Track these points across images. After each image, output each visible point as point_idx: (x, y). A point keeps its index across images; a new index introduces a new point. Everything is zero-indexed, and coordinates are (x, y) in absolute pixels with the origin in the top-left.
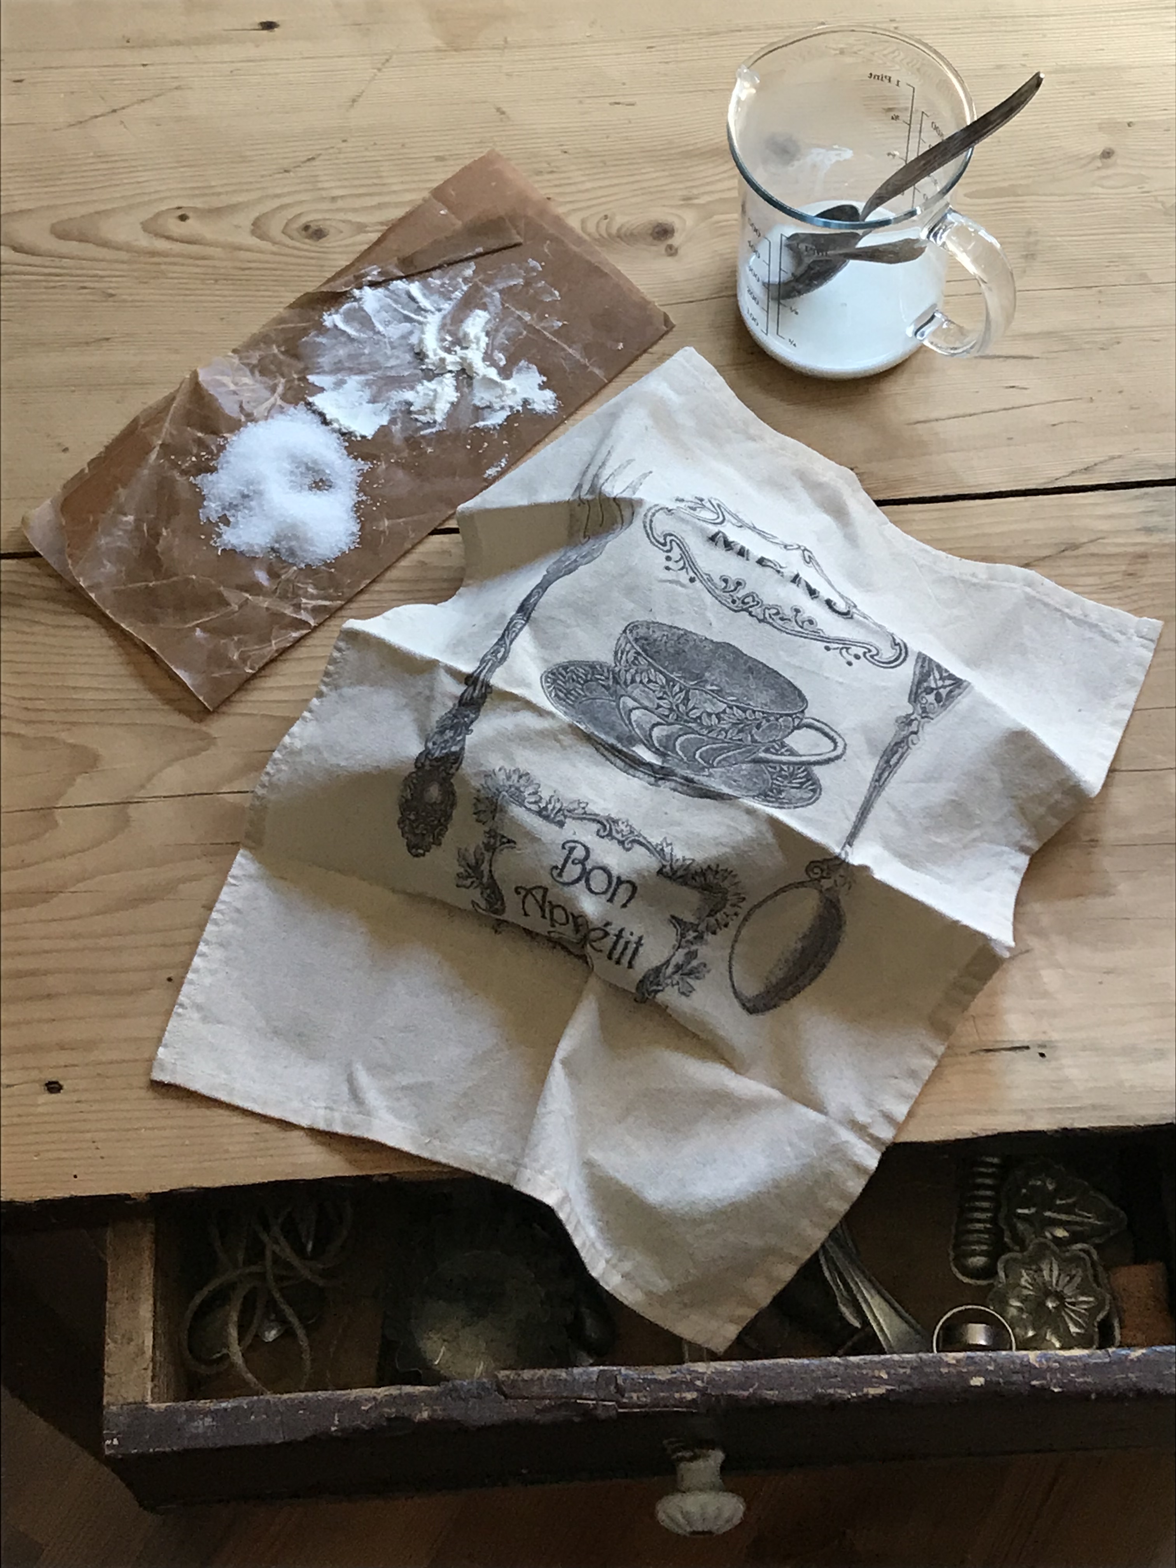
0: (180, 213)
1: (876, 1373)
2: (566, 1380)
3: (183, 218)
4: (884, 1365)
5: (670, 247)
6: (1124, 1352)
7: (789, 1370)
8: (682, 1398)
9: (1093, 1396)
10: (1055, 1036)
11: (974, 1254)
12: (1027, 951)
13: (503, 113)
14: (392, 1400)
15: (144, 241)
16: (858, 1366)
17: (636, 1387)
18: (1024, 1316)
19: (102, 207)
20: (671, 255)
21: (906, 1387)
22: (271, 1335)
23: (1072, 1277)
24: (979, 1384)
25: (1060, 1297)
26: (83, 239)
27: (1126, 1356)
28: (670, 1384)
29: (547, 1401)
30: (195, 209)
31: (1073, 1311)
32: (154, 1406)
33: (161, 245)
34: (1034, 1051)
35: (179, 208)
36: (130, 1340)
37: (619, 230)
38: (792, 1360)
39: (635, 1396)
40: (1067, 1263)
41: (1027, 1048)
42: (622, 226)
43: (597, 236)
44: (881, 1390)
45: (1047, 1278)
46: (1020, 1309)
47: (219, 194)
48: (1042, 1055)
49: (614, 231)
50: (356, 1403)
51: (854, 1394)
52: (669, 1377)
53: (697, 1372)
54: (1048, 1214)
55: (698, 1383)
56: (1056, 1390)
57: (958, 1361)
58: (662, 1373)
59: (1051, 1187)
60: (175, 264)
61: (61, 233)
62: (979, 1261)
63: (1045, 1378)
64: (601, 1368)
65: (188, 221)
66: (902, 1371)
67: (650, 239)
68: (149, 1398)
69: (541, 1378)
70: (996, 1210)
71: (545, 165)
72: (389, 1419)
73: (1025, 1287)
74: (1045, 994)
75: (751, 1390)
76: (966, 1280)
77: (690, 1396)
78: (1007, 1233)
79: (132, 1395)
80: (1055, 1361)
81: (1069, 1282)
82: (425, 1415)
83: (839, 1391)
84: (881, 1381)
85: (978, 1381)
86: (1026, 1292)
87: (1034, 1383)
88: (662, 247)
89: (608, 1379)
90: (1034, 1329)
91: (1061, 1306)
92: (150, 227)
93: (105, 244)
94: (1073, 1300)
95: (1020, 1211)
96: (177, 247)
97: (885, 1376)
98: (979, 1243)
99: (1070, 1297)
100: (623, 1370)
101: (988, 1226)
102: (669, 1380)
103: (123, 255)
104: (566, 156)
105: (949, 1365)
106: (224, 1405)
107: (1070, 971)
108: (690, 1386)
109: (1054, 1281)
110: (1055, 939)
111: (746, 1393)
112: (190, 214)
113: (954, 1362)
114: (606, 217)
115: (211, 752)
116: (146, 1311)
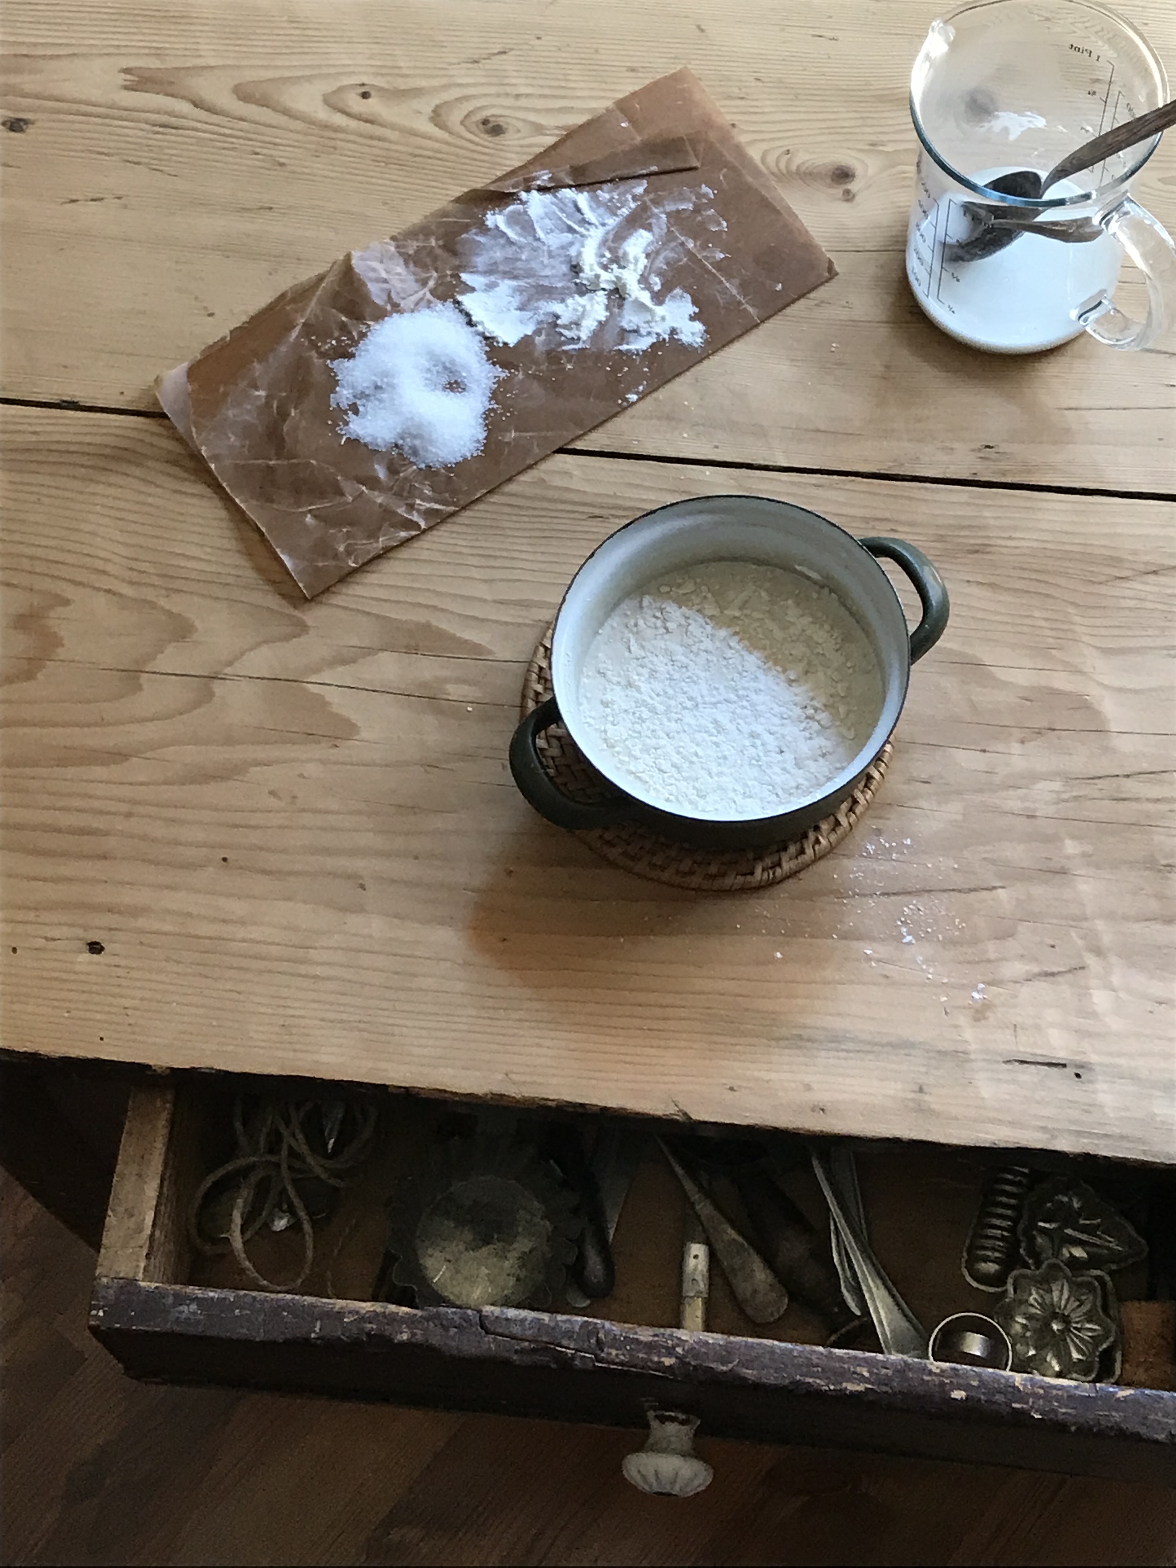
0: (363, 89)
1: (858, 1369)
2: (548, 1325)
3: (365, 95)
4: (867, 1362)
5: (847, 192)
6: (1111, 1389)
7: (772, 1351)
8: (660, 1362)
9: (1073, 1429)
10: (1094, 1058)
11: (986, 1259)
12: (1082, 968)
13: (702, 31)
14: (374, 1317)
15: (323, 114)
16: (841, 1359)
17: (615, 1342)
18: (1028, 1334)
19: (288, 74)
20: (847, 200)
21: (884, 1389)
22: (281, 1224)
23: (1082, 1304)
24: (959, 1397)
25: (1066, 1320)
26: (264, 102)
27: (1114, 1393)
28: (650, 1347)
29: (527, 1344)
30: (380, 90)
31: (1077, 1336)
32: (142, 1284)
33: (339, 120)
34: (1070, 1071)
35: (363, 85)
36: (132, 1216)
37: (798, 167)
38: (776, 1343)
39: (614, 1352)
40: (1077, 1288)
41: (1064, 1066)
42: (803, 163)
43: (775, 170)
44: (861, 1388)
45: (1055, 1299)
46: (1024, 1326)
47: (406, 76)
48: (1078, 1075)
49: (794, 168)
50: (340, 1314)
51: (832, 1387)
52: (651, 1339)
53: (679, 1339)
54: (1069, 1231)
55: (679, 1350)
56: (1036, 1416)
57: (942, 1371)
58: (645, 1334)
59: (1076, 1205)
60: (349, 141)
61: (243, 94)
62: (991, 1267)
63: (1027, 1403)
64: (586, 1319)
65: (370, 100)
66: (884, 1371)
67: (829, 181)
68: (140, 1276)
69: (523, 1321)
70: (1015, 1221)
71: (736, 90)
72: (368, 1334)
73: (1032, 1306)
74: (1093, 1015)
75: (730, 1366)
76: (975, 1284)
77: (668, 1361)
78: (1023, 1245)
79: (124, 1270)
80: (1042, 1387)
81: (1079, 1306)
82: (405, 1337)
83: (818, 1381)
84: (863, 1379)
85: (959, 1394)
86: (1033, 1311)
87: (1014, 1405)
88: (839, 191)
89: (590, 1331)
90: (1036, 1348)
91: (1067, 1330)
92: (332, 102)
93: (286, 112)
94: (1079, 1326)
95: (1041, 1224)
96: (353, 124)
97: (866, 1374)
98: (993, 1249)
99: (1077, 1323)
100: (607, 1324)
101: (1005, 1234)
102: (651, 1342)
103: (299, 125)
104: (759, 84)
105: (930, 1373)
106: (211, 1294)
107: (1122, 994)
108: (670, 1352)
109: (1063, 1303)
110: (1113, 959)
111: (724, 1368)
112: (373, 93)
113: (938, 1371)
114: (788, 152)
115: (302, 639)
116: (151, 1190)
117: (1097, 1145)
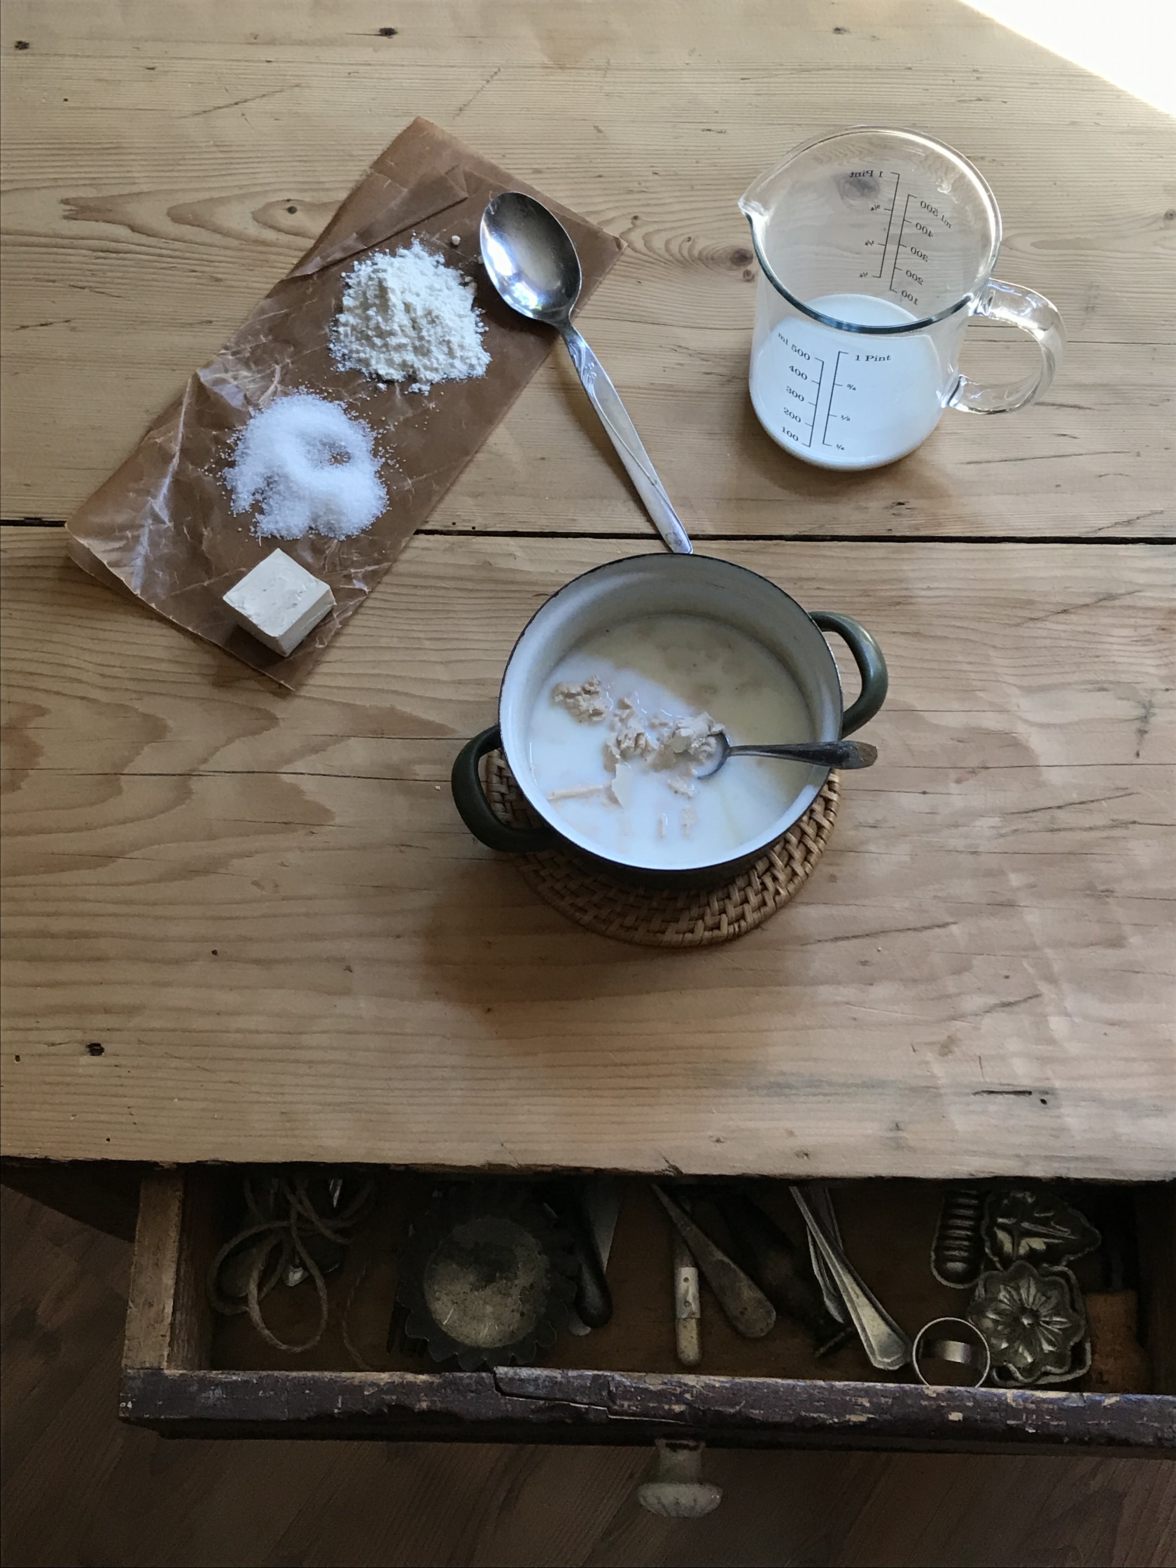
0: (289, 205)
1: (860, 1400)
2: (561, 1383)
3: (291, 210)
4: (867, 1392)
5: (747, 273)
6: (1098, 1398)
7: (775, 1390)
8: (670, 1409)
9: (1066, 1439)
10: (1057, 1084)
11: (954, 1259)
12: (1037, 996)
13: (600, 131)
14: (392, 1387)
15: (253, 230)
16: (843, 1392)
17: (627, 1393)
18: (1000, 1328)
19: (216, 195)
20: (748, 281)
21: (887, 1417)
22: (296, 1276)
23: (1049, 1298)
24: (957, 1419)
25: (1035, 1315)
26: (197, 223)
27: (1100, 1402)
28: (661, 1396)
29: (542, 1402)
30: (303, 203)
31: (1047, 1329)
32: (167, 1372)
33: (270, 235)
34: (1035, 1098)
35: (288, 200)
36: (151, 1305)
37: (700, 253)
38: (779, 1380)
39: (626, 1404)
41: (1030, 1093)
42: (704, 249)
43: (678, 256)
44: (863, 1418)
45: (1024, 1296)
46: (995, 1321)
47: (328, 190)
48: (1043, 1101)
49: (696, 253)
50: (361, 1387)
51: (836, 1420)
52: (661, 1387)
53: (686, 1385)
54: (1026, 1225)
55: (688, 1396)
56: (1030, 1431)
57: (938, 1394)
58: (653, 1382)
59: (1030, 1199)
60: (279, 254)
61: (176, 216)
62: (958, 1266)
63: (1021, 1419)
64: (596, 1372)
65: (296, 214)
66: (883, 1400)
67: (729, 264)
68: (165, 1364)
69: (536, 1379)
70: (978, 1219)
71: (636, 184)
72: (389, 1406)
73: (1002, 1302)
74: (1051, 1041)
75: (738, 1408)
76: (944, 1283)
77: (677, 1408)
78: (988, 1244)
79: (149, 1358)
80: (1032, 1403)
81: (1046, 1301)
82: (424, 1405)
83: (822, 1415)
84: (864, 1410)
85: (955, 1416)
86: (1003, 1306)
87: (1009, 1422)
88: (739, 273)
89: (600, 1384)
90: (1008, 1342)
91: (1036, 1324)
92: (261, 218)
93: (217, 230)
94: (1047, 1319)
95: (1000, 1220)
96: (283, 238)
97: (868, 1405)
98: (959, 1249)
99: (1045, 1316)
100: (617, 1376)
101: (969, 1233)
102: (659, 1391)
103: (233, 242)
104: (656, 177)
105: (929, 1398)
106: (234, 1378)
107: (1077, 1020)
108: (680, 1399)
109: (1031, 1300)
110: (1065, 986)
111: (732, 1411)
112: (298, 208)
113: (935, 1395)
114: (689, 239)
115: (273, 731)
116: (168, 1279)
117: (1068, 1169)
